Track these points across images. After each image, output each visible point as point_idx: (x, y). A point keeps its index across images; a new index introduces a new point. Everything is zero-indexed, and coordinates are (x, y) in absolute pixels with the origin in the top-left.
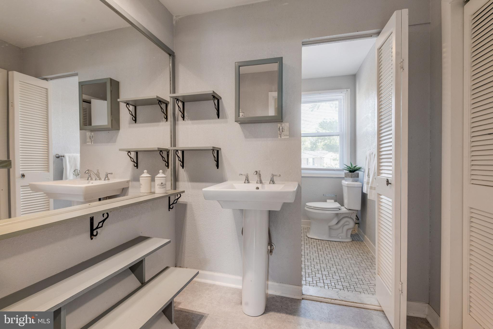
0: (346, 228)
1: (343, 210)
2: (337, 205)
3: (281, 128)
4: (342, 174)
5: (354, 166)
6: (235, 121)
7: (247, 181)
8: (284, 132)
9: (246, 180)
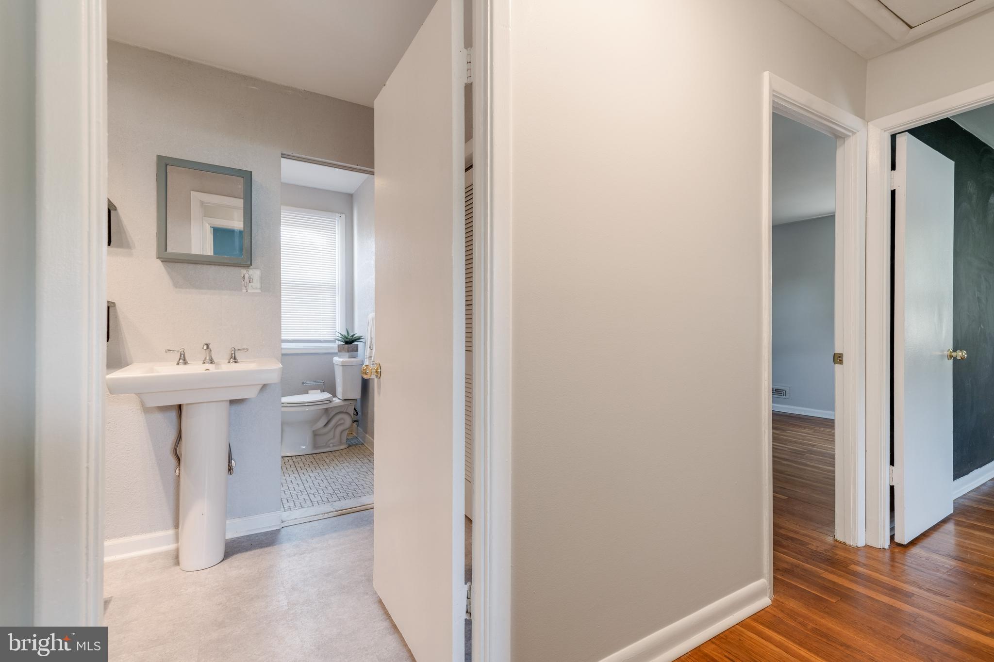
0: (340, 429)
1: (336, 401)
2: (326, 395)
3: (247, 276)
4: (334, 347)
5: (352, 334)
6: (157, 258)
7: (183, 359)
8: (252, 282)
9: (180, 359)
